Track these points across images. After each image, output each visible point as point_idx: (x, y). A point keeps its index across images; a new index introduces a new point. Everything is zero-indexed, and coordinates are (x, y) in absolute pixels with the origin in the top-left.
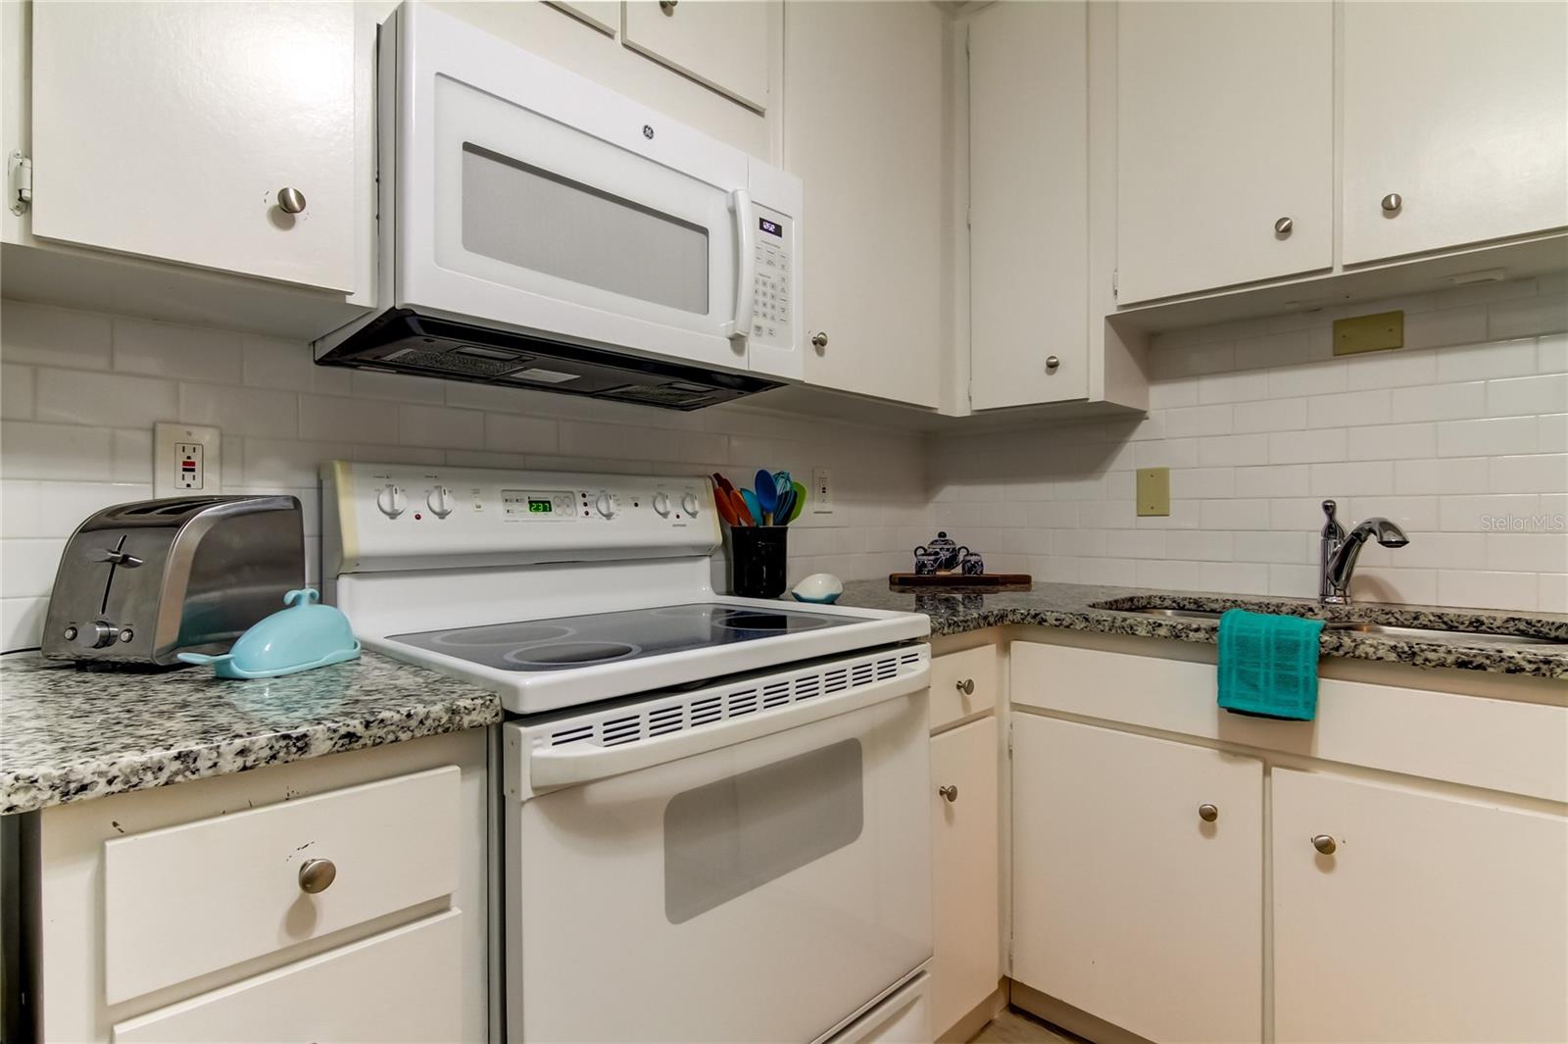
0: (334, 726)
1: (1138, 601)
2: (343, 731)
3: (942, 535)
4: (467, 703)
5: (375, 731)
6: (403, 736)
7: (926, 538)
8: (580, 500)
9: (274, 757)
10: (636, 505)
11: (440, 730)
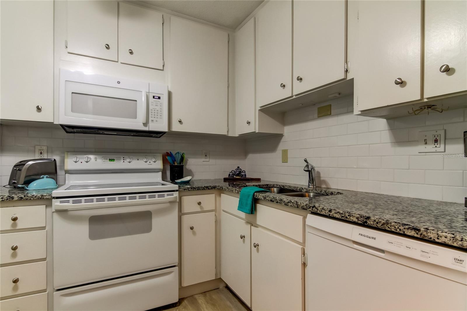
0: (18, 196)
1: (270, 186)
2: (20, 197)
3: (238, 167)
4: (46, 195)
5: (26, 197)
6: (32, 199)
7: (234, 168)
8: (122, 158)
9: (7, 199)
10: (138, 160)
11: (39, 198)
